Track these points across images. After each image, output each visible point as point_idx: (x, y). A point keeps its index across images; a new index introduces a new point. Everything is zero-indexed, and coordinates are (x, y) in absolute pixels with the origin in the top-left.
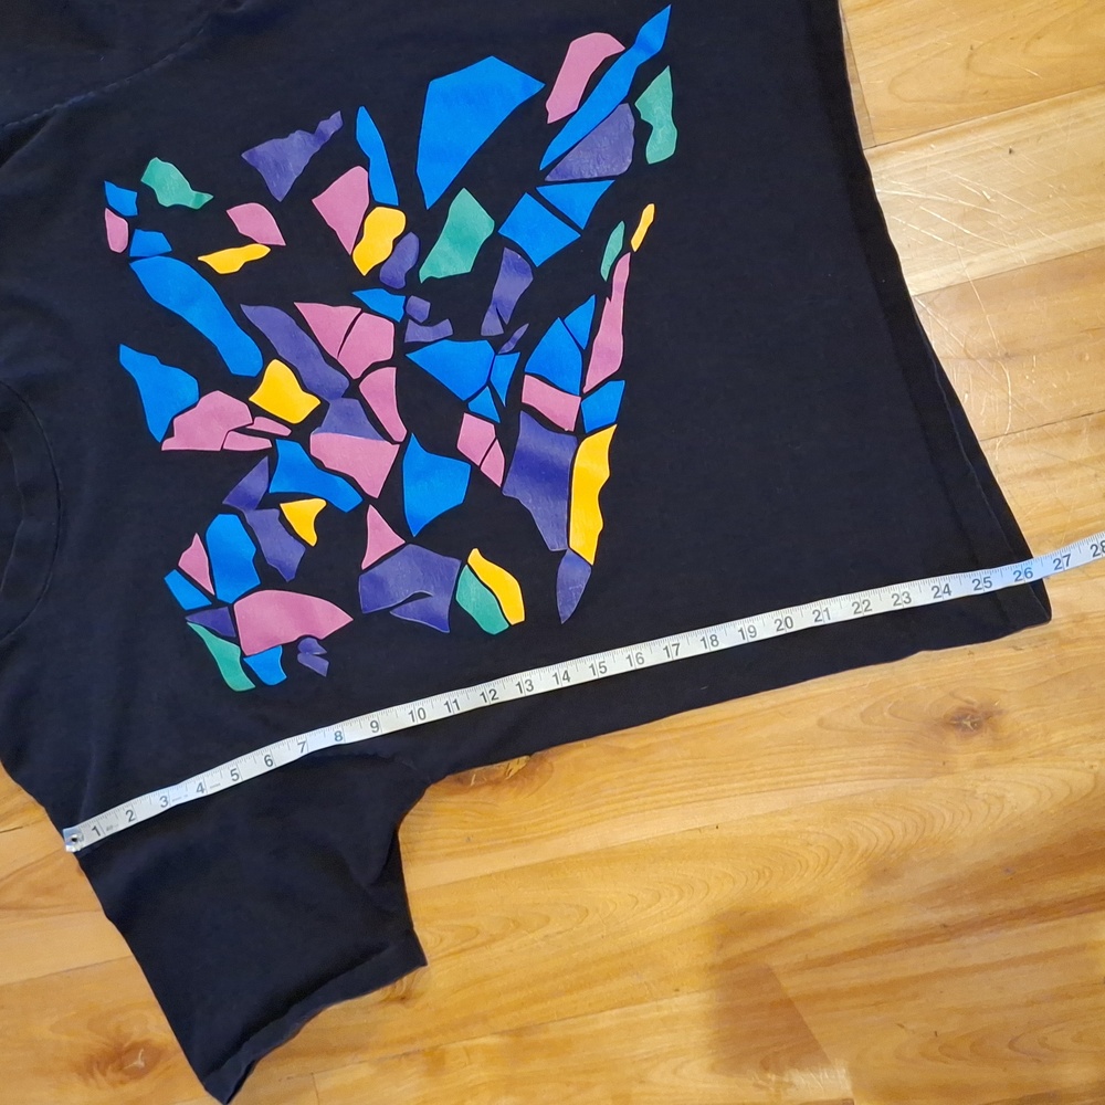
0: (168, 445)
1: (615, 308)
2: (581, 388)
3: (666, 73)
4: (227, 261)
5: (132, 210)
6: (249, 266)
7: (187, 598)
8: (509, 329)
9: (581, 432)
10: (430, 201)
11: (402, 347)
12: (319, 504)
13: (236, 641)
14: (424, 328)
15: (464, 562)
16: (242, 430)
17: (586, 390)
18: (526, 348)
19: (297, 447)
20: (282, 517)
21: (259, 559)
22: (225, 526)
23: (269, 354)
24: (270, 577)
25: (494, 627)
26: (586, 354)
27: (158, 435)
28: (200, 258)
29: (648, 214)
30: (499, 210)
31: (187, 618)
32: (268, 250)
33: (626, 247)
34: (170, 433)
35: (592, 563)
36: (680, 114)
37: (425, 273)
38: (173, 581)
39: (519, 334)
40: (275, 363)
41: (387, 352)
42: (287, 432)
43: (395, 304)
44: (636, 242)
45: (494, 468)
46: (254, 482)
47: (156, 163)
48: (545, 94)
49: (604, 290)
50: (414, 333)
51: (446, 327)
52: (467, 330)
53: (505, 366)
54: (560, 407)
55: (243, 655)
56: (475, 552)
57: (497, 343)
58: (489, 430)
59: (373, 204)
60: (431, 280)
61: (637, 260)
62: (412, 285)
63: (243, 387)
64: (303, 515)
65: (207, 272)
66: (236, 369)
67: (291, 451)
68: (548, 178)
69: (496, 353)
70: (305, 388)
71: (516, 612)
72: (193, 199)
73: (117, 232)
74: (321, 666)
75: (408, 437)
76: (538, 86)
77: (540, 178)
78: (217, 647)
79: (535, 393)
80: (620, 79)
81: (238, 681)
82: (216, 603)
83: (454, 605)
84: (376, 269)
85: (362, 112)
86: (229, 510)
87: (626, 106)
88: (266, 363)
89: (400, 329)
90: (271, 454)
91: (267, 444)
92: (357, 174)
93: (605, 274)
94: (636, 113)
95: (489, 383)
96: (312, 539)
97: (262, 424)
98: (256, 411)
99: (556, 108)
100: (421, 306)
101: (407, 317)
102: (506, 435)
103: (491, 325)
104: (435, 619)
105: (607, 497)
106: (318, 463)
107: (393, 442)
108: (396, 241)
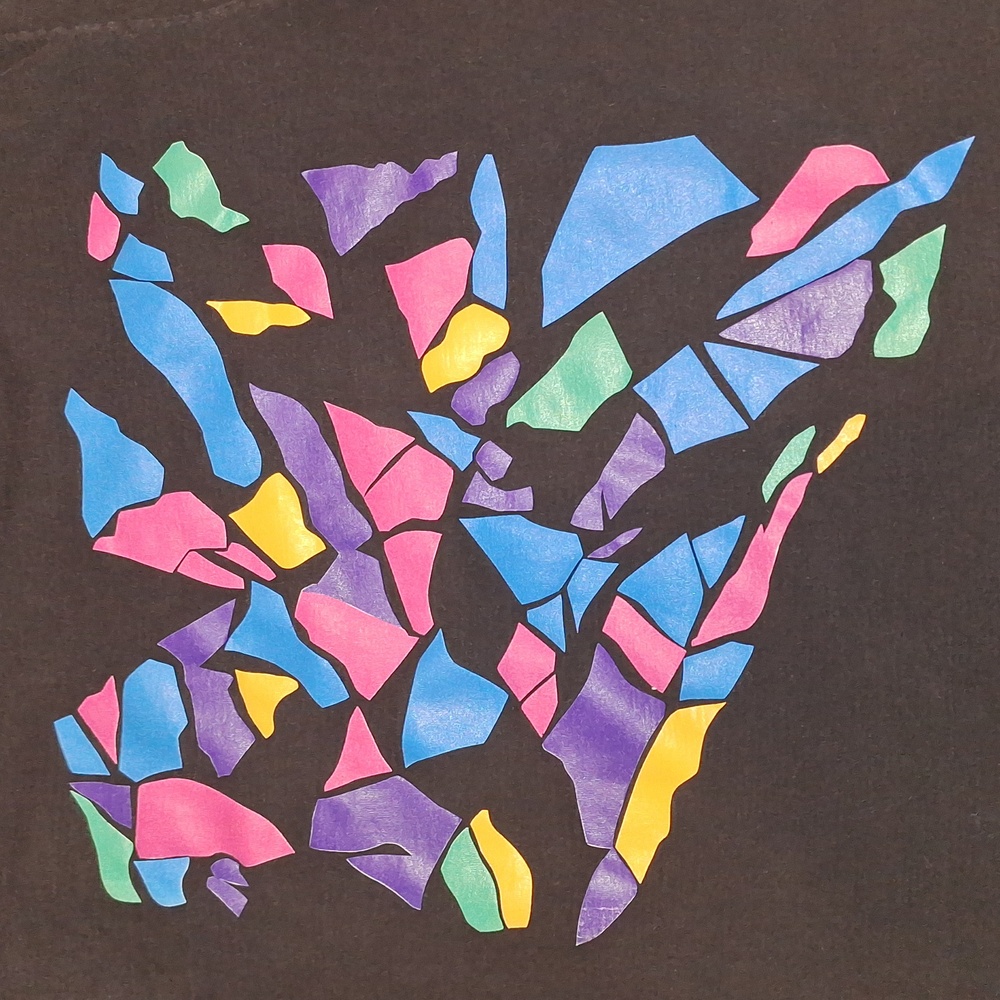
0: (107, 545)
1: (769, 540)
2: (694, 632)
3: (941, 231)
4: (248, 317)
5: (132, 207)
6: (274, 332)
7: (78, 756)
8: (613, 527)
9: (672, 699)
10: (549, 317)
11: (458, 506)
12: (288, 686)
13: (130, 834)
14: (490, 488)
15: (465, 823)
16: (209, 554)
17: (695, 642)
18: (629, 561)
19: (279, 600)
20: (234, 689)
21: (188, 738)
22: (154, 681)
23: (273, 462)
24: (196, 762)
25: (483, 922)
26: (710, 596)
27: (93, 525)
28: (209, 303)
29: (852, 428)
30: (644, 358)
31: (72, 785)
32: (308, 318)
33: (809, 463)
34: (108, 530)
35: (640, 882)
36: (941, 299)
37: (515, 415)
38: (65, 729)
39: (624, 539)
40: (277, 480)
41: (434, 510)
42: (270, 575)
43: (459, 446)
44: (824, 461)
45: (540, 710)
46: (209, 630)
47: (179, 148)
48: (753, 214)
49: (760, 514)
50: (481, 493)
51: (525, 497)
52: (552, 512)
53: (593, 576)
54: (656, 660)
55: (135, 857)
56: (484, 814)
57: (590, 542)
58: (547, 661)
59: (469, 298)
60: (521, 426)
61: (819, 485)
62: (493, 428)
63: (227, 498)
64: (264, 694)
65: (214, 324)
66: (220, 470)
67: (267, 603)
68: (724, 334)
69: (584, 557)
70: (310, 525)
71: (519, 914)
72: (225, 219)
74: (237, 903)
75: (432, 633)
76: (748, 198)
77: (713, 330)
78: (101, 831)
79: (621, 622)
81: (121, 890)
82: (116, 777)
83: (436, 878)
84: (451, 389)
85: (489, 161)
86: (164, 657)
87: (867, 265)
88: (265, 474)
89: (462, 480)
90: (242, 598)
91: (238, 583)
92: (457, 248)
93: (768, 489)
94: (877, 279)
95: (563, 592)
96: (267, 729)
97: (238, 554)
98: (235, 534)
99: (764, 237)
100: (500, 459)
101: (474, 467)
102: (570, 672)
103: (589, 513)
104: (405, 884)
105: (685, 800)
106: (301, 632)
107: (411, 632)
108: (489, 359)
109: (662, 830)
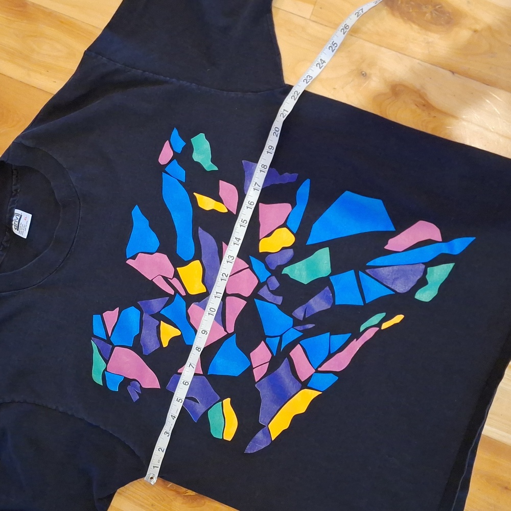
0: (129, 262)
1: (356, 345)
2: (320, 366)
3: (451, 265)
4: (206, 203)
5: (179, 150)
6: (213, 211)
7: (98, 330)
8: (306, 321)
9: (305, 385)
10: (310, 242)
11: (255, 294)
12: (177, 333)
13: (107, 362)
14: (269, 293)
15: (221, 400)
16: (165, 279)
17: (319, 369)
18: (307, 334)
19: (184, 304)
20: (158, 327)
21: (138, 338)
22: (133, 313)
23: (198, 256)
24: (137, 347)
25: (216, 434)
26: (330, 356)
27: (129, 255)
28: (195, 194)
29: (398, 318)
30: (337, 267)
31: (93, 338)
32: (226, 211)
33: (379, 325)
34: (134, 258)
35: (273, 440)
36: (444, 287)
37: (286, 271)
38: (96, 318)
39: (310, 326)
40: (198, 262)
41: (247, 294)
42: (184, 294)
43: (264, 274)
44: (385, 326)
45: (258, 374)
46: (156, 304)
47: (202, 136)
48: (393, 234)
49: (357, 335)
50: (264, 292)
51: (279, 300)
52: (287, 308)
53: (294, 334)
54: (305, 369)
55: (106, 370)
56: (229, 399)
57: (297, 323)
58: (268, 356)
59: (284, 225)
60: (286, 275)
61: (380, 333)
62: (277, 272)
63: (178, 262)
64: (168, 333)
65: (194, 201)
66: (180, 251)
67: (180, 302)
68: (367, 271)
69: (293, 327)
70: (203, 282)
71: (229, 435)
72: (209, 165)
73: (166, 155)
74: (135, 397)
75: (232, 334)
76: (392, 229)
77: (364, 268)
78: (97, 357)
79: (297, 354)
80: (430, 253)
81: (97, 379)
82: (108, 340)
83: (206, 414)
84: (267, 254)
85: (308, 182)
86: (138, 308)
87: (423, 267)
88: (194, 259)
89: (260, 286)
90: (172, 298)
91: (172, 292)
92: (286, 208)
93: (362, 329)
94: (425, 272)
95: (281, 336)
96: (165, 344)
97: (175, 282)
98: (176, 275)
99: (392, 245)
100: (275, 283)
101: (265, 283)
102: (274, 364)
103: (299, 313)
104: (194, 412)
105: (297, 419)
106: (188, 317)
107: (226, 331)
108: (284, 248)
109: (286, 426)
